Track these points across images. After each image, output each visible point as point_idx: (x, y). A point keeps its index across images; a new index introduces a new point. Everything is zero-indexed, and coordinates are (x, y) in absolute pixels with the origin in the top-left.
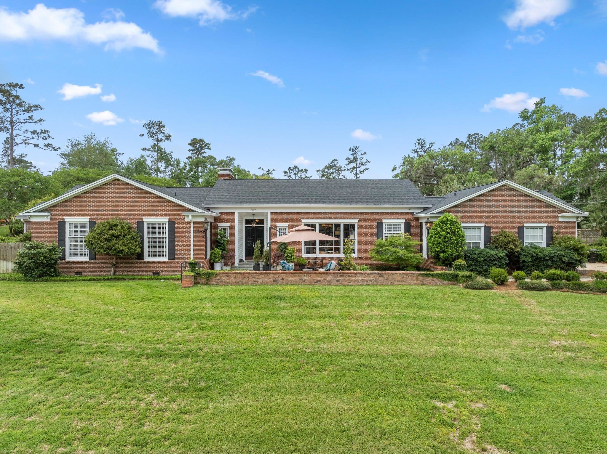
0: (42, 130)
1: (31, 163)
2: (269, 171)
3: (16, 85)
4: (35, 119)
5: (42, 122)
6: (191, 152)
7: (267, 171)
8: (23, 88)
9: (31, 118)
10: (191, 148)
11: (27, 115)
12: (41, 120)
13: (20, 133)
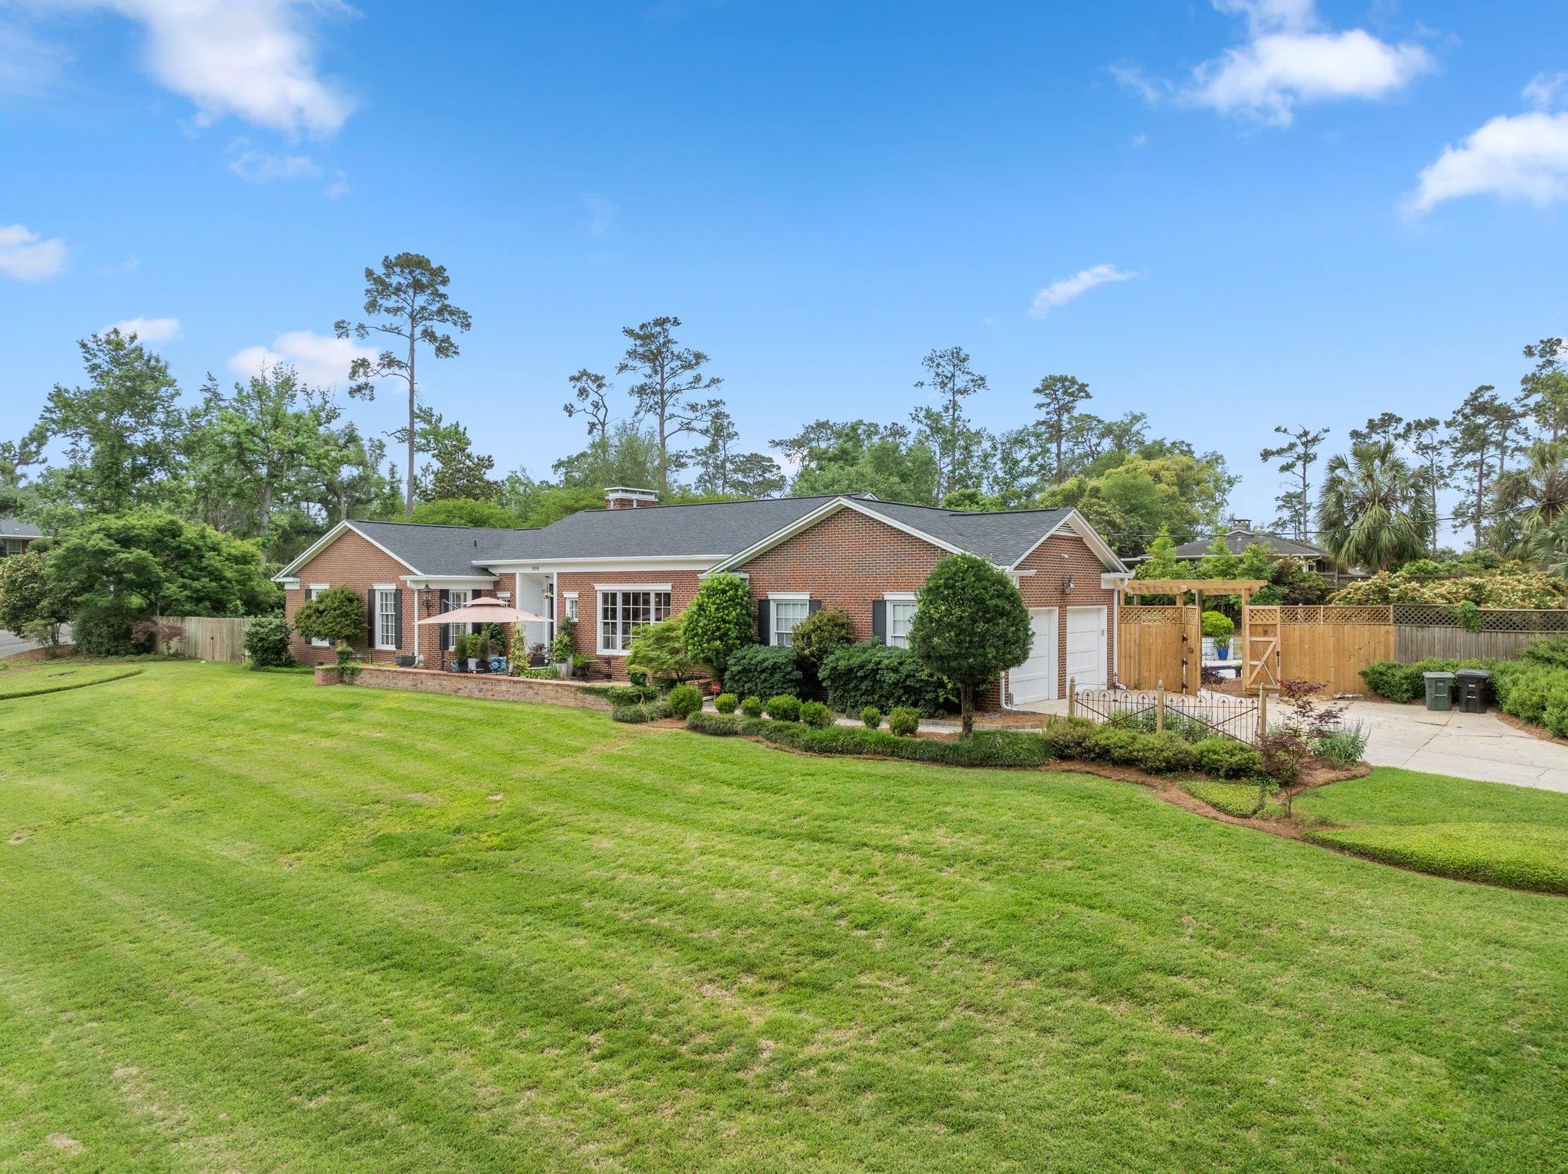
0: (709, 402)
1: (770, 460)
2: (1306, 434)
3: (666, 320)
4: (705, 381)
5: (718, 385)
6: (1044, 409)
7: (1299, 437)
8: (679, 324)
9: (697, 379)
10: (1041, 399)
11: (688, 376)
12: (715, 381)
13: (677, 411)
